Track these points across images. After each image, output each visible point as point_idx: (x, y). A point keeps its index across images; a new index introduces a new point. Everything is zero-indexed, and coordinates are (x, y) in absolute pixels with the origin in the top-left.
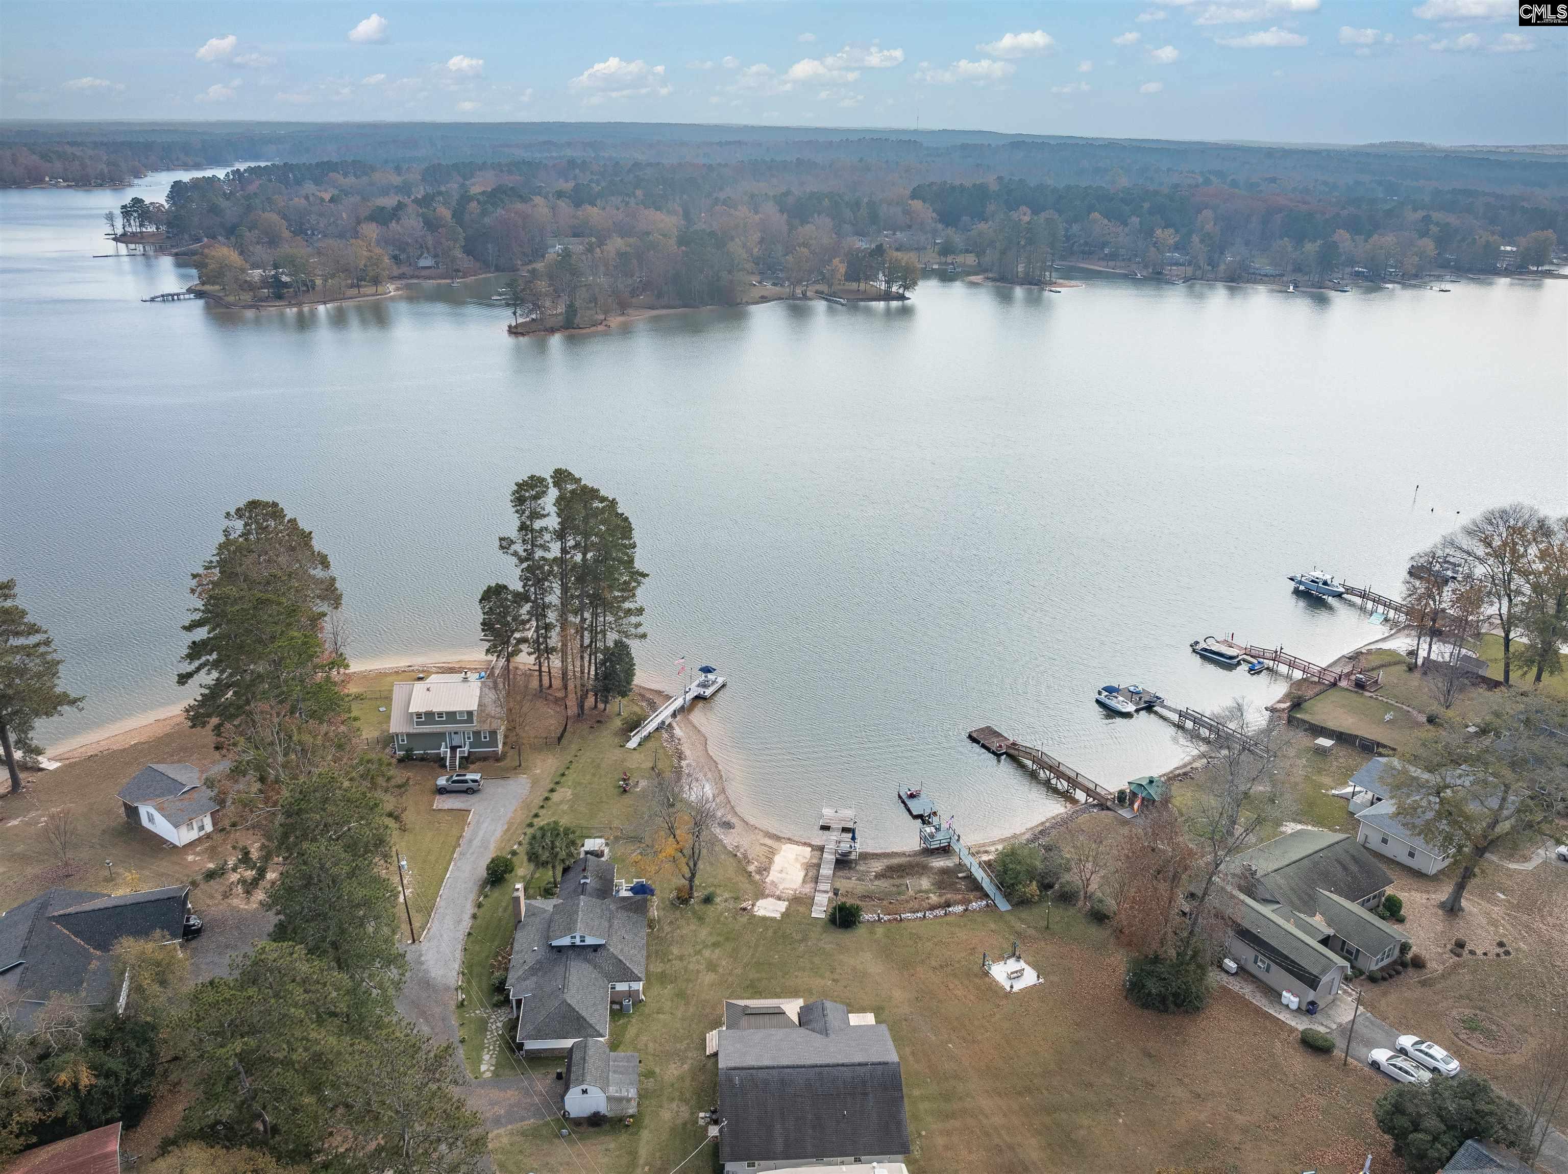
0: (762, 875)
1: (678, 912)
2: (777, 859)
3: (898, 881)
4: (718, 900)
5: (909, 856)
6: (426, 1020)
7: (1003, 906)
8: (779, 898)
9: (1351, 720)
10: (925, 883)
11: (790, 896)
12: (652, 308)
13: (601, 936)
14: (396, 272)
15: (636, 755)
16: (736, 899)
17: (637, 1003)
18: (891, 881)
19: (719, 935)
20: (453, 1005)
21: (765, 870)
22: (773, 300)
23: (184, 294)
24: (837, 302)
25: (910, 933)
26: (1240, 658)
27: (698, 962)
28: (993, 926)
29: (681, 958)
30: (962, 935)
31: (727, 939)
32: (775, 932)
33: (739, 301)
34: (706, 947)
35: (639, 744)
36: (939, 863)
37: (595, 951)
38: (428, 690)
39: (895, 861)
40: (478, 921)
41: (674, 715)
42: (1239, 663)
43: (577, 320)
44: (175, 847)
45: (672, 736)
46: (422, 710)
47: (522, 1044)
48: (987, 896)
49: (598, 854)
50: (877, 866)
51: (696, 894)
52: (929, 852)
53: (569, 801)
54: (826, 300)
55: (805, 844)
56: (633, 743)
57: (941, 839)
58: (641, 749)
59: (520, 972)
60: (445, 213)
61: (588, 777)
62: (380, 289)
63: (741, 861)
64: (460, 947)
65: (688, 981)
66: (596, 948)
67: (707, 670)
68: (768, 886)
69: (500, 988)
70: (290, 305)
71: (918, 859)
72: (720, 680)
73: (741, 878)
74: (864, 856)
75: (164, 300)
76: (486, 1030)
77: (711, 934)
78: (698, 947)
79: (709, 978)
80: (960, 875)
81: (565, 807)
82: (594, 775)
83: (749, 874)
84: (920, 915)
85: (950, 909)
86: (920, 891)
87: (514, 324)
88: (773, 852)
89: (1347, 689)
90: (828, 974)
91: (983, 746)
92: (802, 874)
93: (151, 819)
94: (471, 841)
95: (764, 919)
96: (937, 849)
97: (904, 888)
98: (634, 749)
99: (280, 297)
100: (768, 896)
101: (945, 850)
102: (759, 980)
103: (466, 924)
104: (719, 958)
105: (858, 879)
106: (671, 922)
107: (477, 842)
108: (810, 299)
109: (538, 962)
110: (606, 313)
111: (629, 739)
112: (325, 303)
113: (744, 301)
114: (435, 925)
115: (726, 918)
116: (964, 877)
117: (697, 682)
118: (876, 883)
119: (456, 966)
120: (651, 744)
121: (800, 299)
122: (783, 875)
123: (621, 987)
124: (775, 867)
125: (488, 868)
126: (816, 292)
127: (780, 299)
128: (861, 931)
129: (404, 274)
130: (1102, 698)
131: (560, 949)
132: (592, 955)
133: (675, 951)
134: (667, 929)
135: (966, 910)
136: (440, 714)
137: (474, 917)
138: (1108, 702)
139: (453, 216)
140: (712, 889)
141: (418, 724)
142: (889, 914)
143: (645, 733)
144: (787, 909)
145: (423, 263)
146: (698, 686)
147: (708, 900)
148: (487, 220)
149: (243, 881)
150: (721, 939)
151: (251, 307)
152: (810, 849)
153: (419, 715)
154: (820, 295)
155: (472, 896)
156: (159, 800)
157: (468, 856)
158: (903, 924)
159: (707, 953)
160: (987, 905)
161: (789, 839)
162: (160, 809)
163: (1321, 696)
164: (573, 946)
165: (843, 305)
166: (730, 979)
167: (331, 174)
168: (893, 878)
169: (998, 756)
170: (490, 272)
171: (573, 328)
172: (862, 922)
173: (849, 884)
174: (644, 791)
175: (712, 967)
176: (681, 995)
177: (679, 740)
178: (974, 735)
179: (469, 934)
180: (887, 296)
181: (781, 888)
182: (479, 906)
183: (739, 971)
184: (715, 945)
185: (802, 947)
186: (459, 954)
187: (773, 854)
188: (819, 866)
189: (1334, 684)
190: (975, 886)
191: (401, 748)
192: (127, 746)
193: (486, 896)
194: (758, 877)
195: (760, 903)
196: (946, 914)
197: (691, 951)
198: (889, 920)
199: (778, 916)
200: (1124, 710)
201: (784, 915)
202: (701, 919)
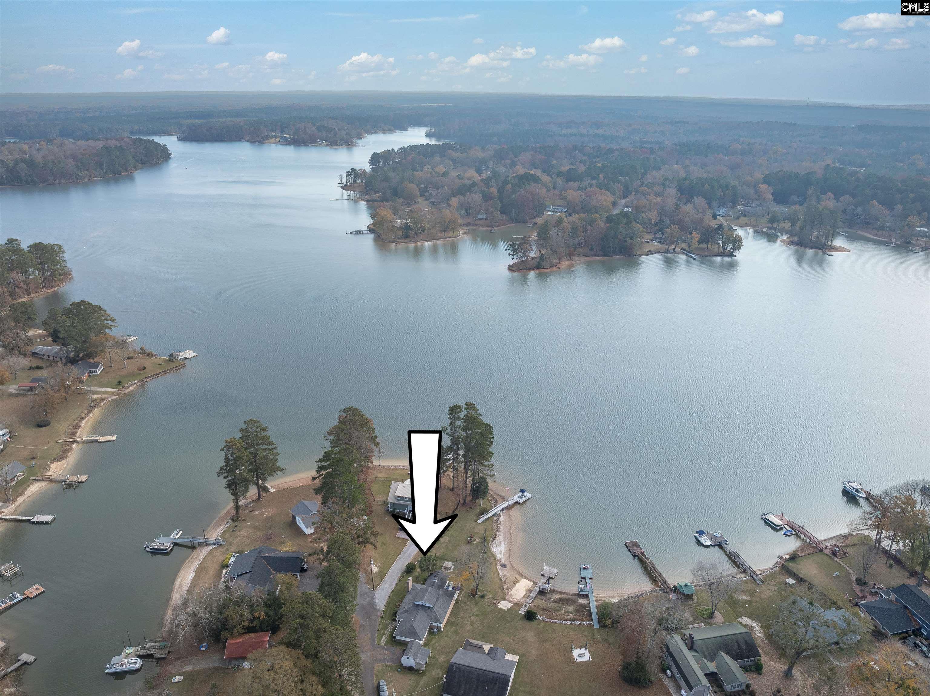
0: (508, 590)
1: (469, 599)
2: (517, 585)
3: (560, 605)
4: (486, 597)
5: (571, 595)
6: (369, 620)
7: (596, 625)
8: (510, 602)
9: (815, 572)
10: (571, 609)
11: (515, 602)
12: (587, 256)
13: (431, 604)
14: (466, 221)
15: (480, 527)
16: (494, 598)
17: (440, 631)
18: (558, 605)
19: (480, 612)
20: (379, 616)
21: (510, 588)
22: (656, 253)
23: (365, 231)
24: (691, 257)
25: (553, 628)
26: (783, 526)
27: (468, 620)
28: (586, 633)
29: (462, 618)
30: (572, 634)
31: (482, 614)
32: (502, 616)
33: (635, 253)
34: (473, 615)
35: (483, 522)
36: (581, 601)
37: (429, 609)
38: (404, 487)
39: (564, 596)
40: (398, 587)
41: (503, 509)
42: (781, 529)
43: (544, 264)
44: (305, 534)
45: (498, 520)
46: (400, 495)
47: (395, 637)
48: (592, 620)
49: (449, 569)
50: (556, 597)
51: (478, 593)
52: (580, 596)
53: (446, 543)
54: (686, 255)
55: (531, 581)
56: (480, 521)
57: (586, 591)
58: (483, 524)
59: (402, 611)
60: (494, 190)
61: (457, 533)
62: (455, 233)
63: (502, 583)
64: (388, 595)
65: (462, 627)
66: (429, 608)
67: (522, 491)
68: (508, 596)
69: (395, 614)
70: (411, 241)
71: (574, 598)
72: (529, 495)
73: (500, 591)
74: (552, 591)
75: (356, 234)
76: (387, 628)
77: (477, 611)
78: (470, 615)
79: (469, 628)
80: (587, 608)
81: (444, 545)
82: (460, 533)
83: (503, 589)
84: (561, 622)
85: (574, 622)
86: (568, 612)
87: (511, 264)
88: (517, 581)
89: (827, 554)
90: (512, 637)
91: (629, 550)
92: (524, 593)
93: (299, 522)
94: (405, 553)
95: (501, 609)
96: (583, 595)
97: (562, 608)
98: (480, 524)
99: (407, 236)
100: (506, 600)
101: (586, 596)
102: (486, 633)
103: (393, 586)
104: (476, 621)
105: (545, 601)
106: (465, 603)
107: (406, 554)
108: (677, 254)
109: (409, 608)
110: (560, 259)
111: (480, 518)
112: (427, 241)
113: (638, 253)
114: (382, 585)
115: (486, 605)
116: (588, 610)
117: (518, 495)
118: (552, 604)
119: (385, 602)
120: (487, 522)
121: (671, 253)
122: (516, 593)
123: (435, 624)
124: (515, 588)
125: (406, 567)
126: (682, 249)
127: (659, 252)
128: (535, 623)
129: (469, 223)
130: (697, 535)
131: (417, 605)
132: (427, 610)
133: (462, 615)
134: (463, 605)
135: (580, 624)
136: (406, 498)
137: (397, 584)
138: (699, 538)
139: (498, 192)
140: (485, 592)
141: (398, 500)
142: (549, 619)
143: (487, 517)
144: (511, 607)
145: (480, 217)
146: (518, 497)
147: (482, 597)
148: (514, 196)
149: (319, 559)
150: (480, 613)
151: (393, 242)
152: (532, 583)
153: (399, 497)
154: (684, 251)
155: (399, 576)
156: (304, 516)
157: (402, 559)
158: (552, 624)
159: (472, 618)
160: (590, 624)
161: (526, 577)
162: (303, 520)
163: (810, 556)
164: (422, 605)
165: (694, 259)
166: (476, 630)
167: (449, 151)
168: (559, 603)
169: (634, 557)
170: (512, 223)
171: (541, 268)
172: (537, 619)
173: (541, 602)
174: (477, 543)
175: (472, 624)
176: (456, 632)
177: (501, 522)
178: (627, 544)
179: (393, 591)
180: (723, 254)
181: (513, 597)
182: (400, 580)
183: (481, 628)
184: (477, 616)
185: (509, 624)
186: (387, 598)
187: (517, 582)
188: (531, 591)
189: (822, 550)
190: (590, 614)
191: (391, 507)
192: (298, 486)
193: (403, 577)
194: (506, 591)
195: (502, 602)
196: (571, 624)
197: (467, 616)
198: (548, 621)
199: (506, 609)
200: (705, 544)
201: (509, 609)
202: (476, 604)
